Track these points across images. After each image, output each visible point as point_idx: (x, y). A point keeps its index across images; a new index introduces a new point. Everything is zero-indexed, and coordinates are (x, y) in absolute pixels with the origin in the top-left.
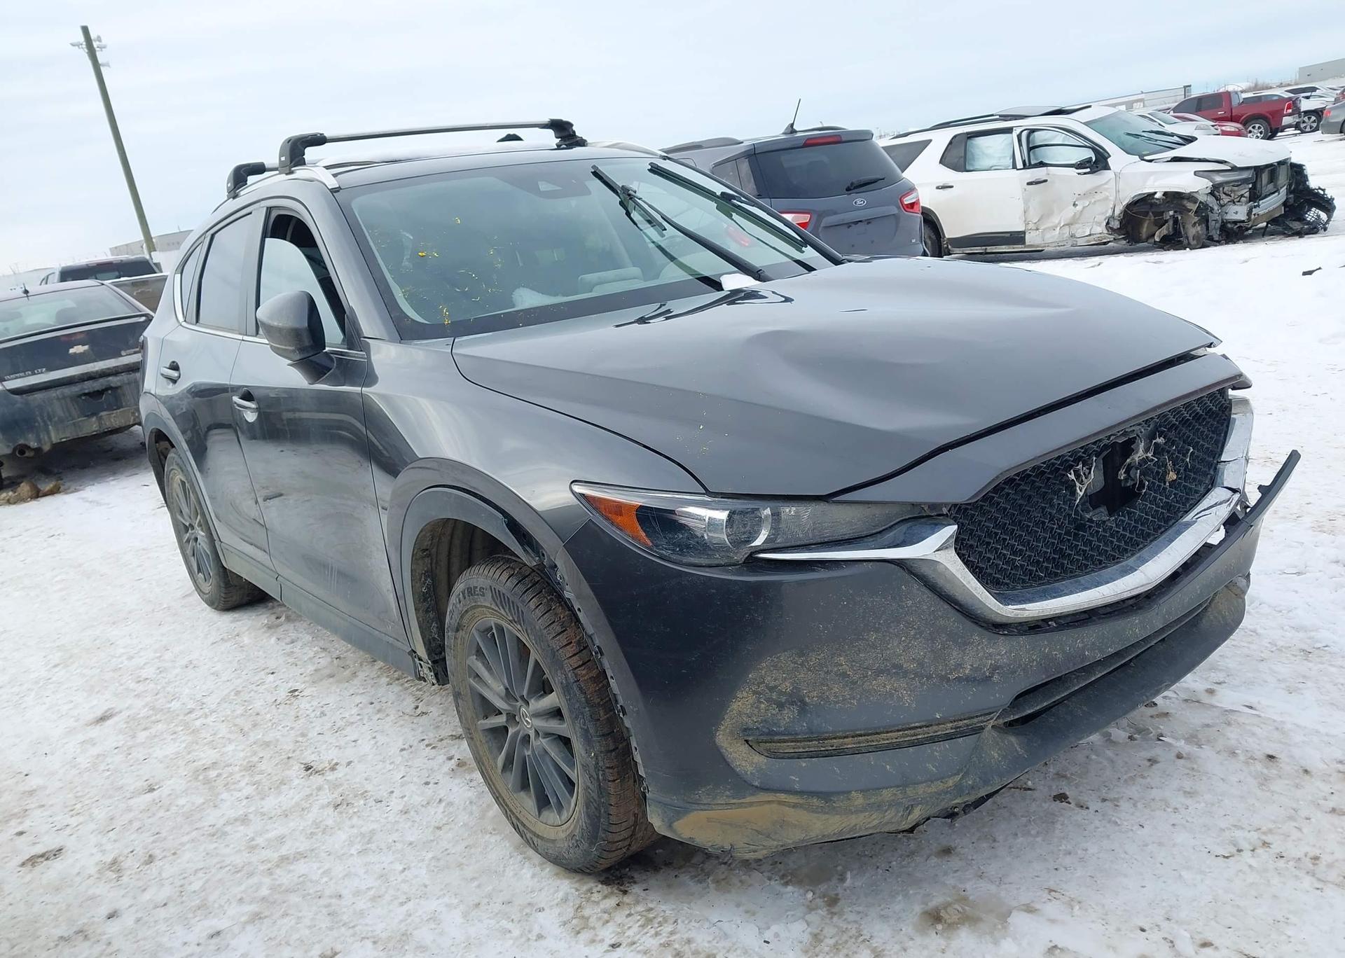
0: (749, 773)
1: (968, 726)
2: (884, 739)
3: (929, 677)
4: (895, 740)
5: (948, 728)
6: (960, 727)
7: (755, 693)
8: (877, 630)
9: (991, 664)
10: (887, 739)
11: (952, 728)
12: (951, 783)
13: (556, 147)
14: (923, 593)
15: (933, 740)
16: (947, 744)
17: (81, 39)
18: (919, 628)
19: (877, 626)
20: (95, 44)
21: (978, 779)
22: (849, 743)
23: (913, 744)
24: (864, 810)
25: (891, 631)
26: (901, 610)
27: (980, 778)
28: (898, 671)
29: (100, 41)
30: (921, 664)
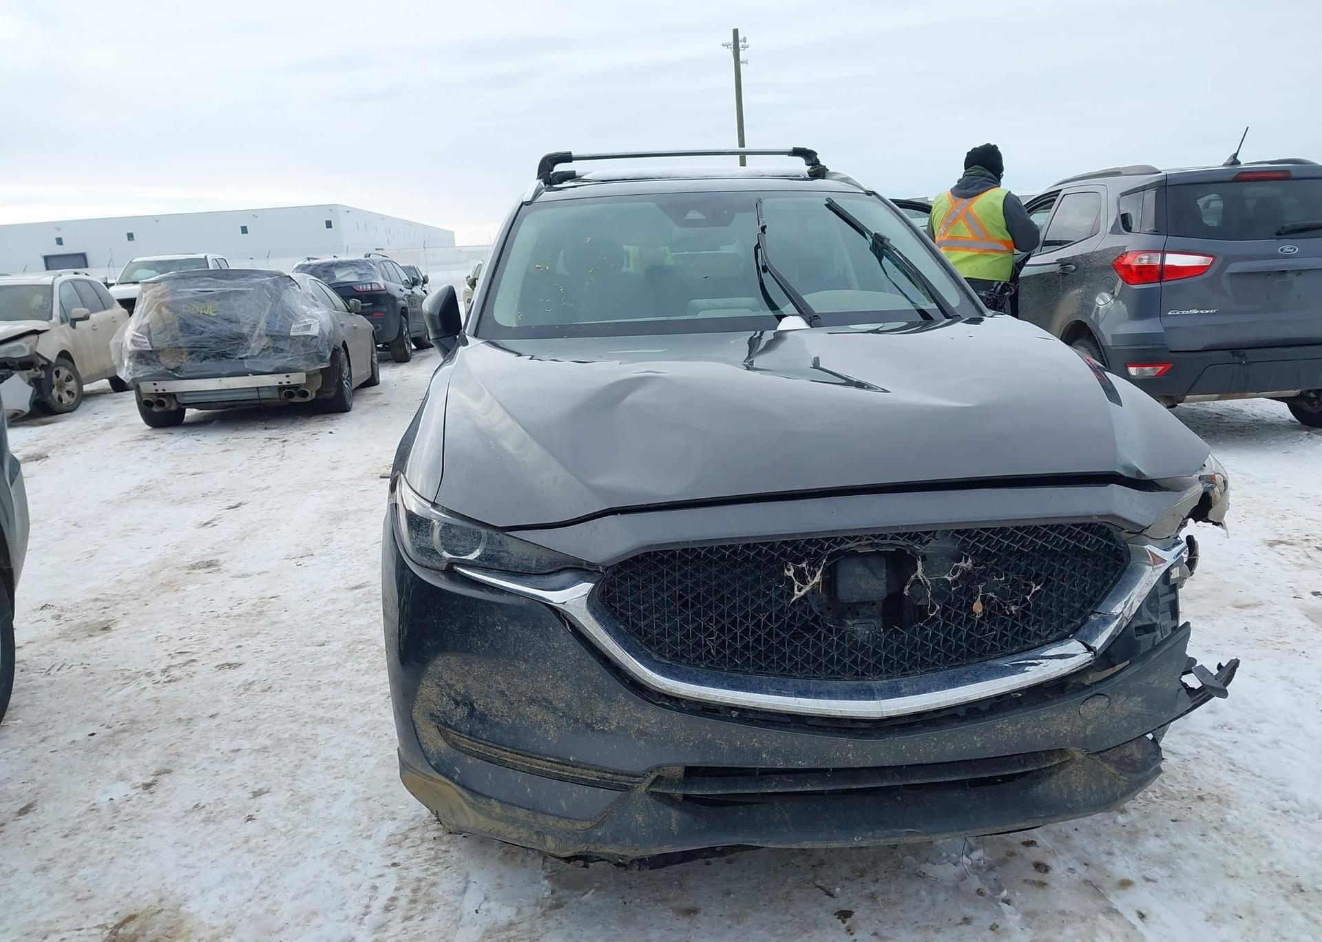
0: (431, 752)
1: (613, 780)
2: (536, 764)
3: (576, 721)
4: (544, 769)
5: (593, 776)
6: (605, 779)
7: (438, 685)
8: (526, 661)
9: (639, 729)
10: (539, 766)
11: (597, 777)
12: (578, 826)
14: (569, 640)
15: (577, 781)
16: (587, 790)
18: (565, 671)
19: (526, 657)
20: (741, 44)
21: (608, 834)
22: (509, 757)
23: (559, 778)
24: (501, 820)
25: (538, 665)
26: (548, 650)
27: (611, 833)
28: (547, 704)
30: (568, 705)
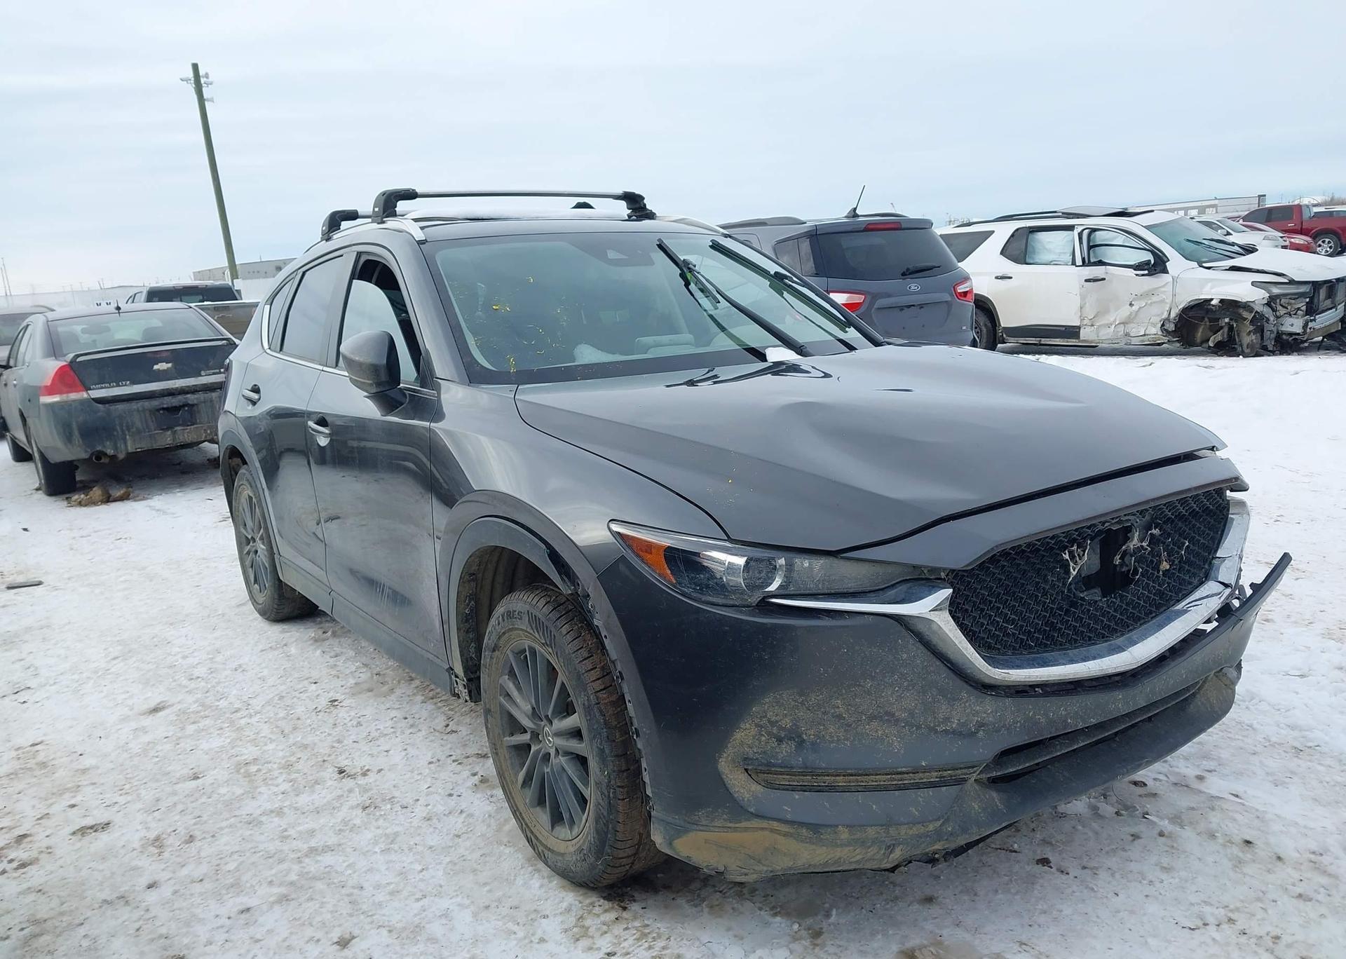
0: (746, 799)
1: (951, 776)
2: (872, 781)
3: (919, 727)
4: (882, 783)
5: (933, 777)
6: (944, 777)
7: (757, 725)
8: (873, 678)
9: (977, 720)
10: (876, 781)
11: (937, 777)
12: (931, 827)
13: (627, 218)
14: (918, 648)
15: (917, 786)
16: (931, 791)
17: (191, 74)
18: (912, 680)
19: (873, 674)
20: (203, 81)
21: (957, 827)
22: (841, 781)
23: (898, 788)
24: (849, 844)
25: (886, 680)
26: (896, 663)
27: (959, 826)
28: (889, 718)
29: (207, 78)
30: (912, 714)
